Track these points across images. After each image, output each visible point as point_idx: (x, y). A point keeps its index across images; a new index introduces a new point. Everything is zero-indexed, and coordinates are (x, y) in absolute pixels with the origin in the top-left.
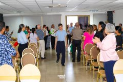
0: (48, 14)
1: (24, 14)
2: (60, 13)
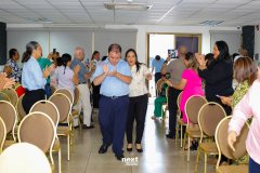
1: (53, 26)
2: (136, 27)
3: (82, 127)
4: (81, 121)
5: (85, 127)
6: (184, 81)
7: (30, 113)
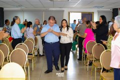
0: (51, 9)
2: (63, 9)
3: (39, 56)
4: (39, 53)
5: (40, 56)
6: (86, 34)
7: (15, 49)
